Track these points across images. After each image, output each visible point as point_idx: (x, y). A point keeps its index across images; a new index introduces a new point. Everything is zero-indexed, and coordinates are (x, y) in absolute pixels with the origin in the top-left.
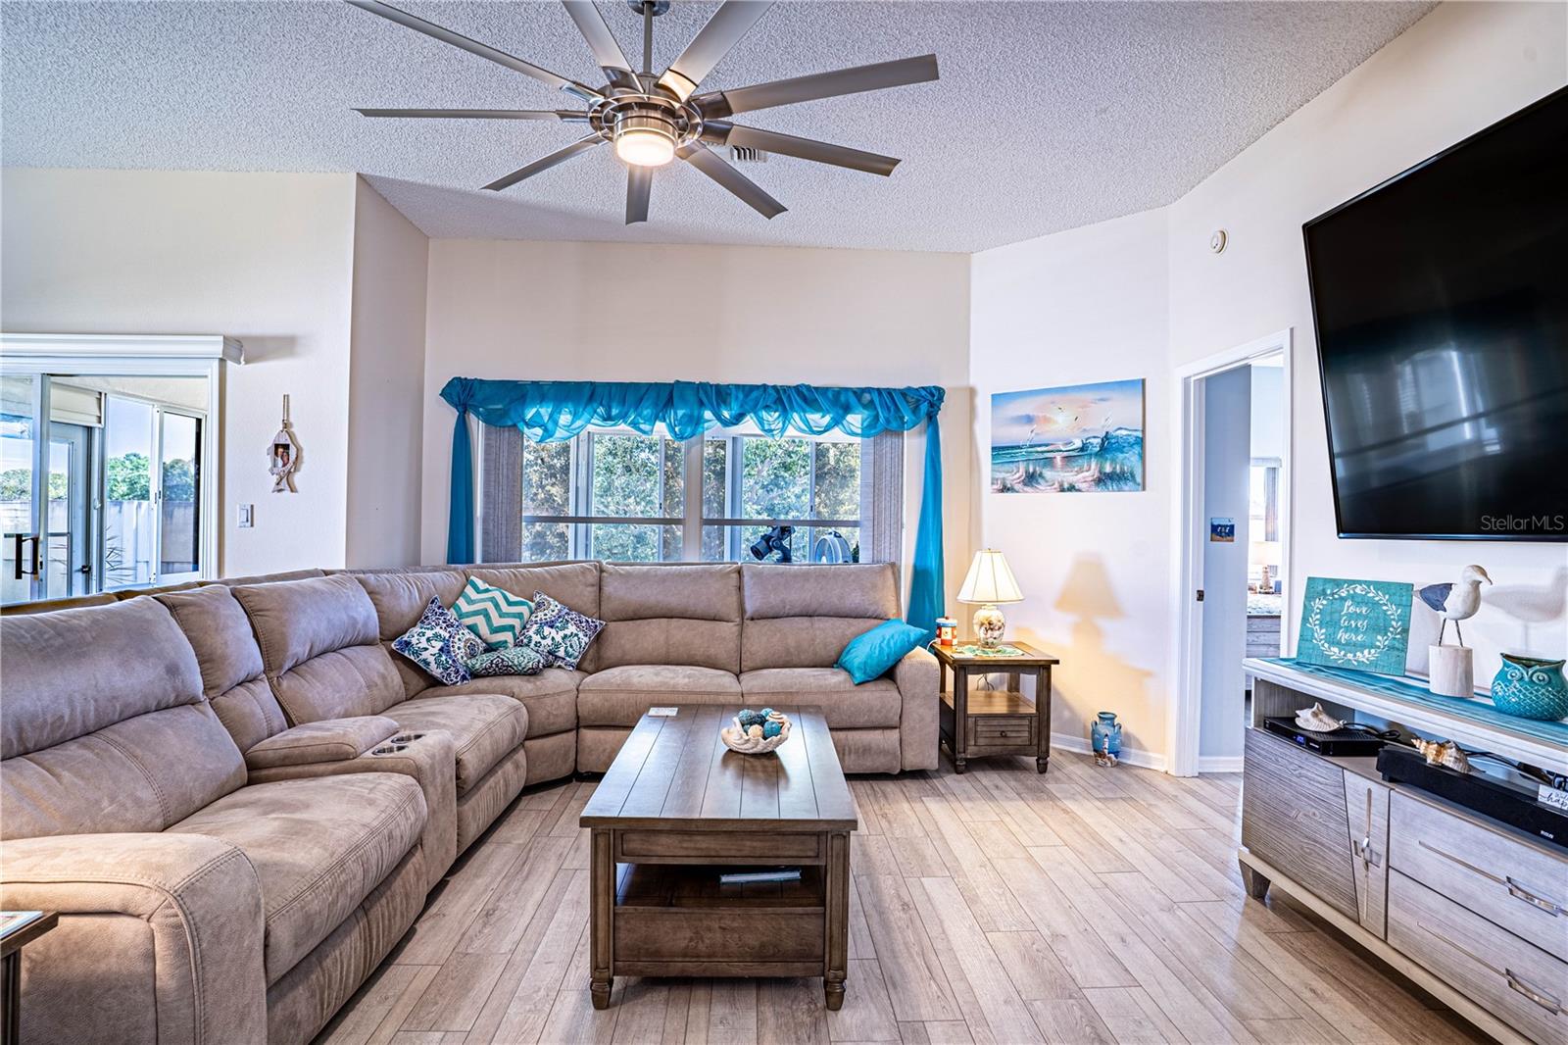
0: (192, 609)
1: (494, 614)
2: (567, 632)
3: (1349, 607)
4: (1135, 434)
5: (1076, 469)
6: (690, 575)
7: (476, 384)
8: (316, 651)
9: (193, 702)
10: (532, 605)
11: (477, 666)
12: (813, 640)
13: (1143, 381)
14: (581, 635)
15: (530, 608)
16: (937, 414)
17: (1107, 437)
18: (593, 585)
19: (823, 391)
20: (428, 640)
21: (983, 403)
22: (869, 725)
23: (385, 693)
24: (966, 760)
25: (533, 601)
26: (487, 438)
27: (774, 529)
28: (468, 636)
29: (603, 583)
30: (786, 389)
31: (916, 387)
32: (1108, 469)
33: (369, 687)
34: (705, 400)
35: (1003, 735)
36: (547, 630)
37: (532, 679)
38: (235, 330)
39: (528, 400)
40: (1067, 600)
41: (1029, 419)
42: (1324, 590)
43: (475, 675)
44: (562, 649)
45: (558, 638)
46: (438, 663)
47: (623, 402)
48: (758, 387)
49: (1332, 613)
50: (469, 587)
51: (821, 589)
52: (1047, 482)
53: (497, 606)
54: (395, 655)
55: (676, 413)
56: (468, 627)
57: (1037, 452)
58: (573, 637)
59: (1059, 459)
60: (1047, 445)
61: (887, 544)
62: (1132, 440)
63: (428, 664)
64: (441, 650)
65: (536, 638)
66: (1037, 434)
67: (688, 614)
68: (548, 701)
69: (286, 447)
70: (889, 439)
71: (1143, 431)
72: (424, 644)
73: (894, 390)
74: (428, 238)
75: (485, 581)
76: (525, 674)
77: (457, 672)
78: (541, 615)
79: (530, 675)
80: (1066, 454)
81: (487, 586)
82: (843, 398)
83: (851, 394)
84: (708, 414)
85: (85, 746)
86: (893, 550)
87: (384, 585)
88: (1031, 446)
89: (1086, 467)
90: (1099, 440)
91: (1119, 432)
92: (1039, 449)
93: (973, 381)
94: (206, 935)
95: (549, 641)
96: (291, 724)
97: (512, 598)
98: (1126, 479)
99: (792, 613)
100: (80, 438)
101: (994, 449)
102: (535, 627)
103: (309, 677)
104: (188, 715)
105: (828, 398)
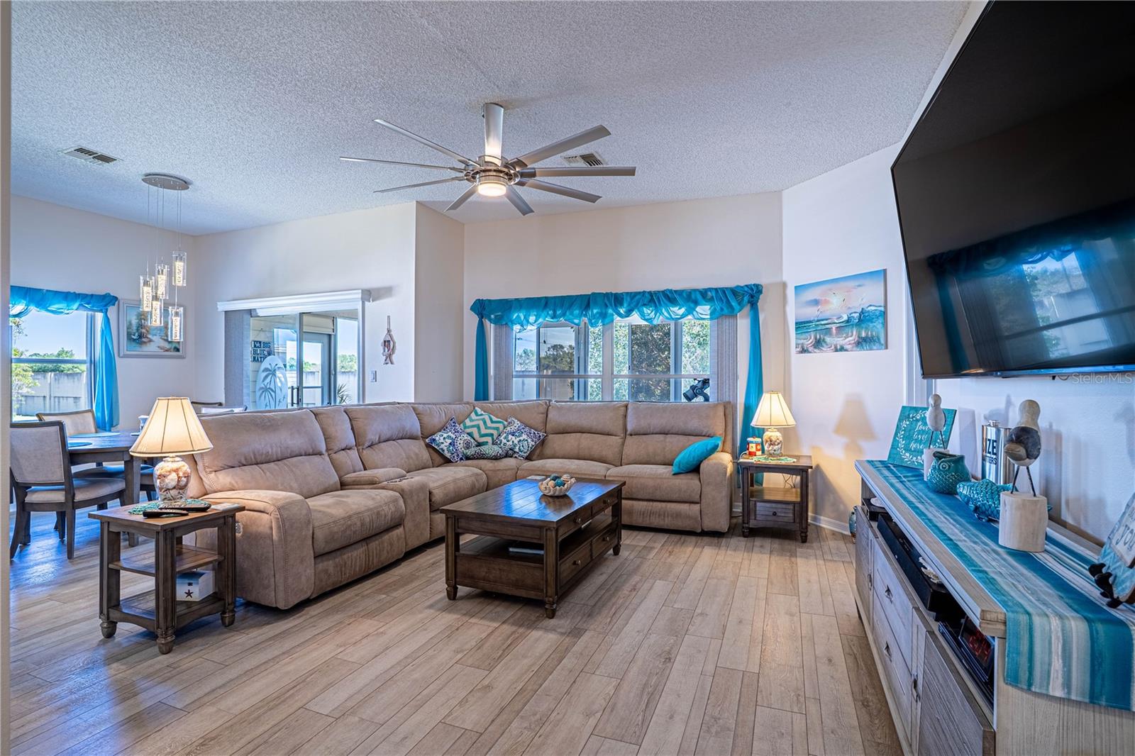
0: (324, 415)
1: (482, 427)
2: (522, 438)
3: (919, 426)
4: (879, 308)
5: (844, 335)
6: (595, 408)
7: (487, 302)
8: (382, 439)
9: (320, 454)
10: (506, 423)
11: (468, 454)
12: (664, 448)
13: (885, 271)
14: (529, 440)
15: (504, 425)
16: (758, 302)
17: (862, 312)
18: (543, 413)
19: (680, 293)
20: (444, 438)
21: (791, 292)
22: (679, 499)
23: (417, 463)
24: (749, 528)
25: (507, 421)
26: (495, 332)
27: (699, 381)
28: (466, 438)
29: (549, 412)
30: (656, 293)
31: (742, 285)
32: (863, 335)
33: (408, 458)
34: (608, 305)
35: (775, 514)
36: (510, 437)
37: (494, 461)
38: (367, 286)
39: (513, 309)
40: (841, 428)
41: (816, 302)
42: (909, 415)
43: (468, 458)
44: (517, 448)
45: (516, 442)
46: (449, 451)
47: (562, 306)
48: (640, 293)
49: (910, 430)
50: (473, 413)
51: (673, 418)
52: (827, 345)
53: (485, 423)
54: (428, 446)
55: (592, 312)
56: (468, 434)
57: (822, 325)
58: (525, 442)
59: (834, 328)
60: (827, 320)
61: (727, 390)
62: (877, 313)
63: (443, 451)
64: (450, 444)
65: (504, 441)
66: (821, 312)
67: (593, 431)
68: (500, 473)
69: (389, 341)
70: (727, 320)
71: (886, 307)
72: (442, 440)
73: (727, 288)
74: (464, 224)
75: (482, 410)
76: (491, 459)
77: (458, 456)
78: (509, 428)
79: (494, 459)
80: (838, 325)
81: (483, 412)
82: (693, 297)
83: (698, 293)
84: (610, 311)
85: (276, 464)
86: (731, 393)
87: (426, 411)
88: (818, 321)
89: (850, 334)
90: (858, 314)
91: (869, 308)
92: (823, 322)
93: (785, 278)
94: (287, 524)
95: (511, 443)
96: (365, 469)
97: (494, 419)
98: (875, 341)
99: (655, 432)
100: (326, 339)
101: (796, 323)
102: (505, 435)
103: (377, 450)
104: (316, 459)
105: (684, 297)
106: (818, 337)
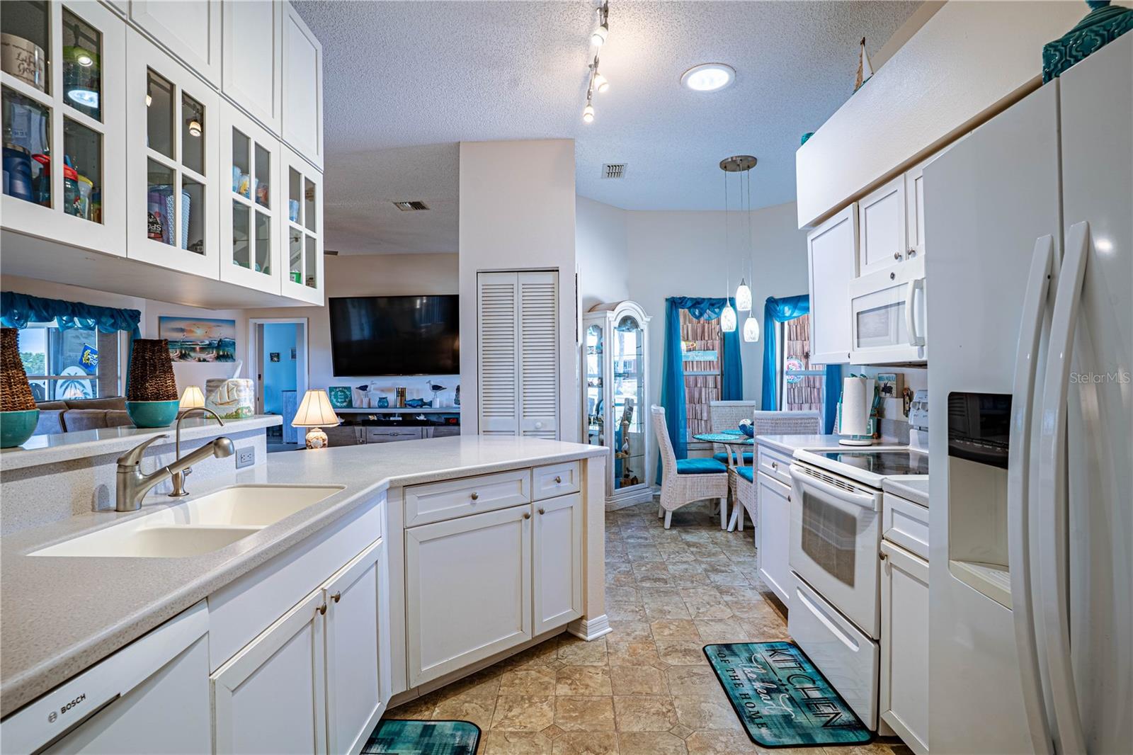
3: (339, 393)
4: (231, 340)
5: (206, 353)
13: (235, 319)
17: (221, 341)
32: (221, 353)
41: (182, 330)
52: (191, 357)
57: (187, 345)
59: (198, 348)
60: (191, 342)
62: (231, 343)
66: (186, 337)
71: (235, 339)
80: (201, 346)
88: (183, 342)
89: (211, 352)
90: (217, 342)
91: (225, 339)
98: (228, 357)
106: (183, 352)
